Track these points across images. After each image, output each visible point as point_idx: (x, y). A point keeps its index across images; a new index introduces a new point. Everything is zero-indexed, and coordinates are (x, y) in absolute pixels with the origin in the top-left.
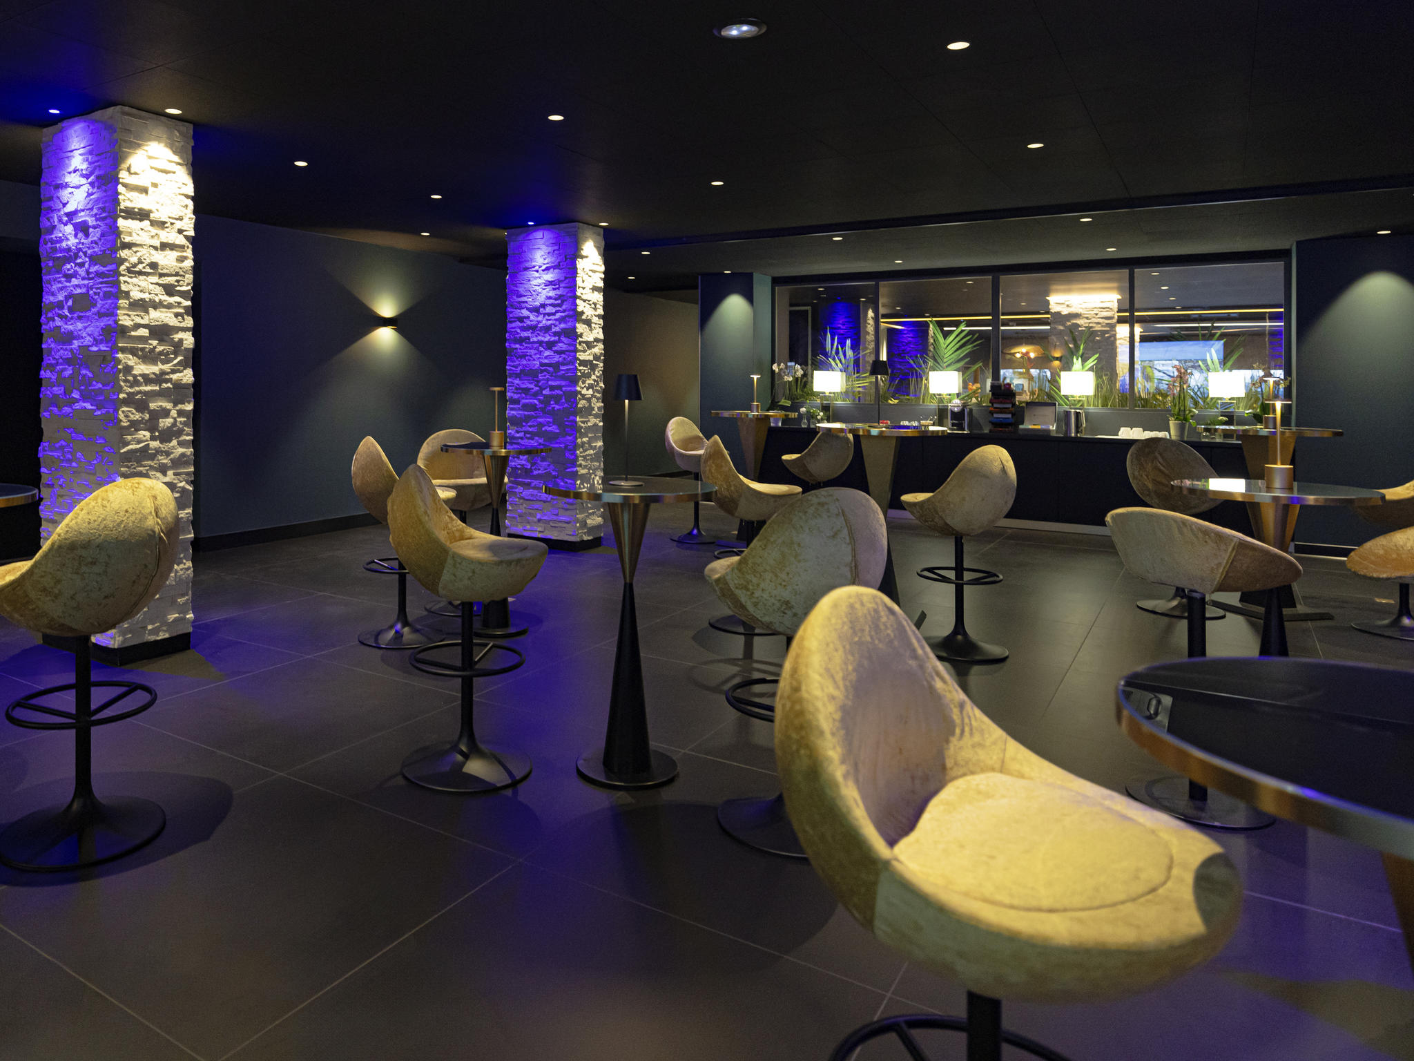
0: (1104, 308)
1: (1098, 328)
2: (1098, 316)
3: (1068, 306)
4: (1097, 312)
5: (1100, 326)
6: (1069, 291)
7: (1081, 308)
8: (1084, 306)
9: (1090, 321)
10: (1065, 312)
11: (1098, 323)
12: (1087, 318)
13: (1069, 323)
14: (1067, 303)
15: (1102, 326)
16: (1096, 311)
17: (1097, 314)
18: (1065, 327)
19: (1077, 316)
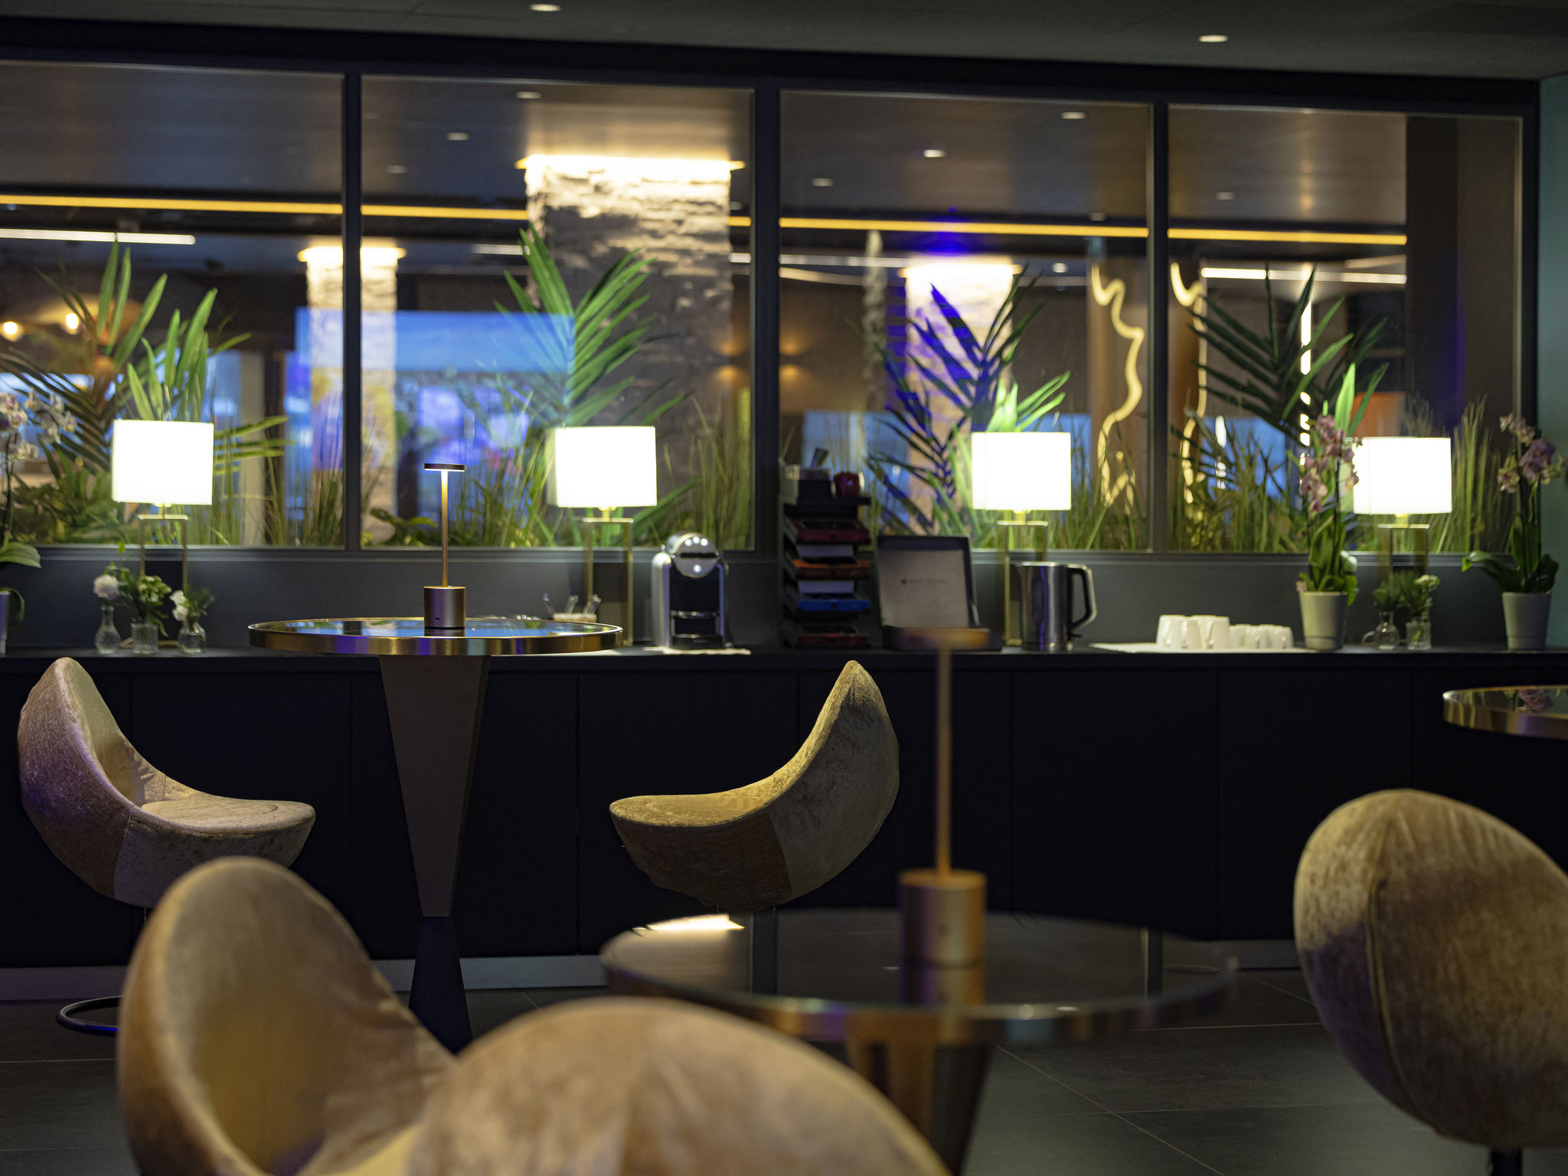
0: (701, 204)
1: (684, 268)
2: (683, 229)
3: (598, 189)
4: (681, 216)
5: (688, 261)
6: (598, 140)
7: (634, 199)
8: (641, 193)
9: (661, 244)
10: (591, 209)
11: (684, 252)
12: (654, 234)
13: (600, 249)
14: (595, 180)
15: (697, 264)
16: (677, 213)
17: (680, 222)
18: (591, 260)
19: (622, 223)
